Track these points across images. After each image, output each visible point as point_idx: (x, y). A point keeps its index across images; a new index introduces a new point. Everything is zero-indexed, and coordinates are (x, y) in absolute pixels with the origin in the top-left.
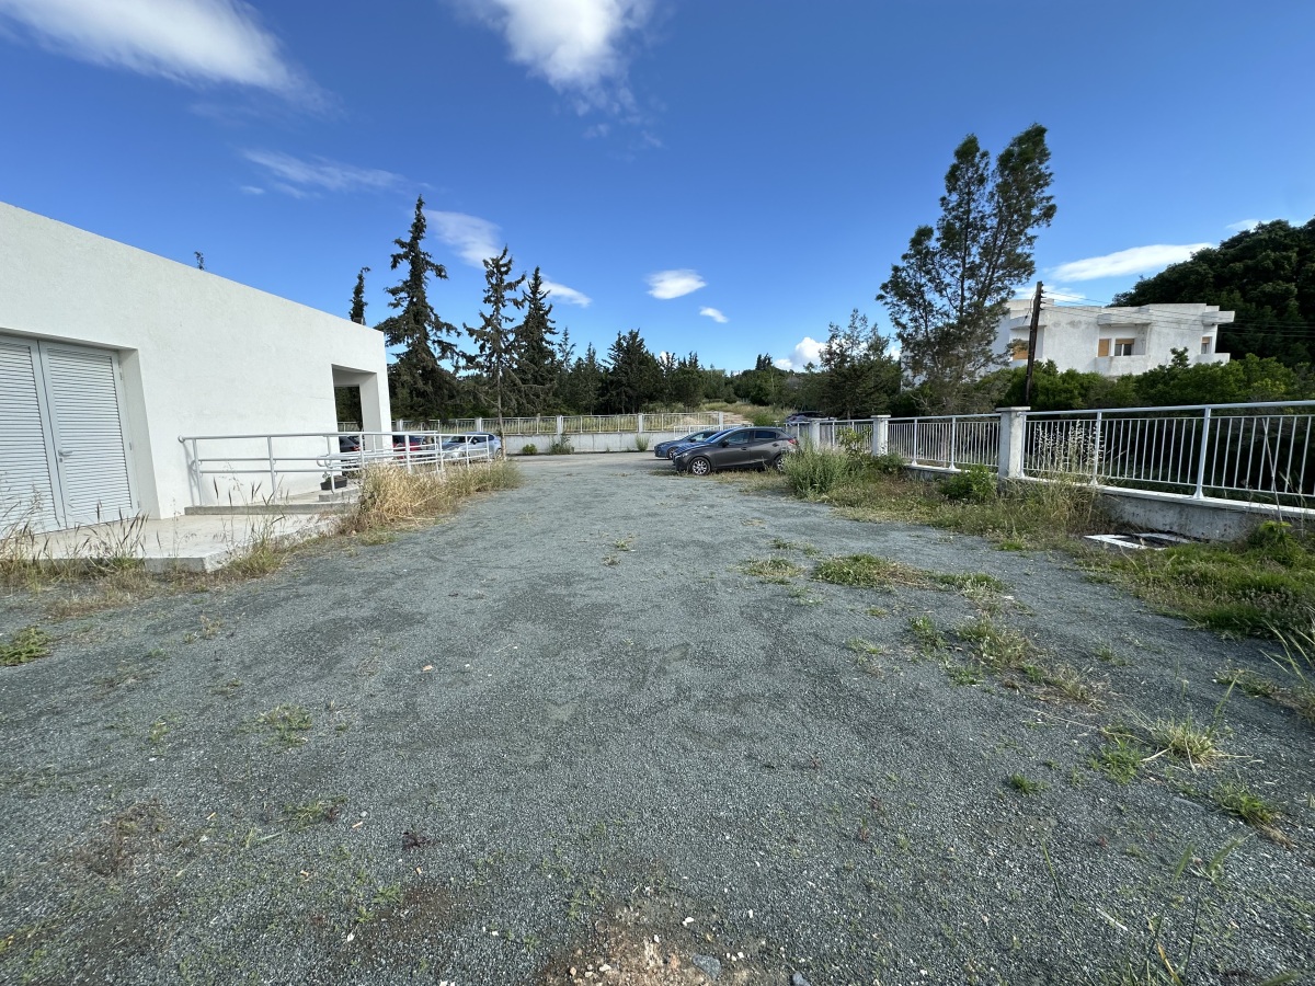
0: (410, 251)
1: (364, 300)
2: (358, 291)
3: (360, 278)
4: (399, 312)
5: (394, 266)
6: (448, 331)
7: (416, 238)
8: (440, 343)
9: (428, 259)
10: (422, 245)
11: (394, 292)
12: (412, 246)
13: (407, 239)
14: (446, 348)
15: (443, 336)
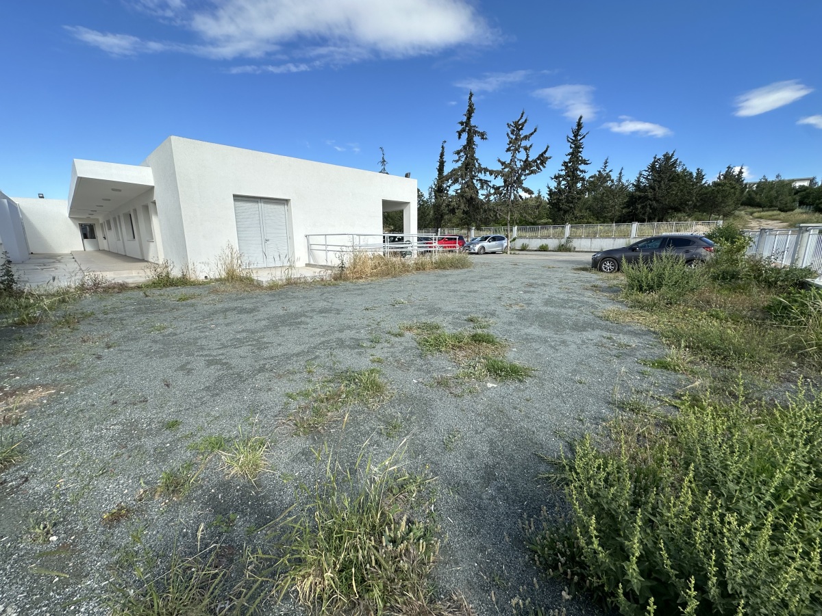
0: (466, 126)
1: (444, 160)
2: (442, 155)
3: (443, 147)
4: (459, 164)
5: (459, 138)
6: (485, 173)
7: (469, 119)
8: (481, 180)
9: (476, 129)
10: (473, 122)
11: (458, 153)
12: (467, 123)
13: (465, 119)
14: (484, 183)
15: (481, 176)
